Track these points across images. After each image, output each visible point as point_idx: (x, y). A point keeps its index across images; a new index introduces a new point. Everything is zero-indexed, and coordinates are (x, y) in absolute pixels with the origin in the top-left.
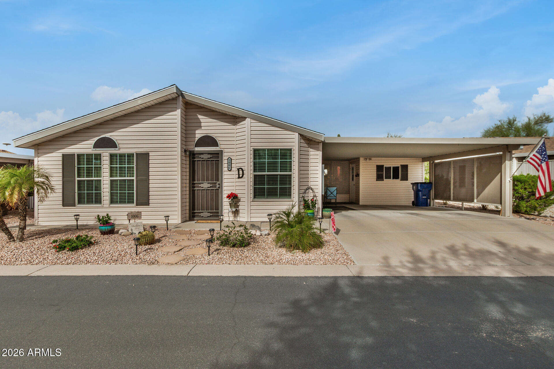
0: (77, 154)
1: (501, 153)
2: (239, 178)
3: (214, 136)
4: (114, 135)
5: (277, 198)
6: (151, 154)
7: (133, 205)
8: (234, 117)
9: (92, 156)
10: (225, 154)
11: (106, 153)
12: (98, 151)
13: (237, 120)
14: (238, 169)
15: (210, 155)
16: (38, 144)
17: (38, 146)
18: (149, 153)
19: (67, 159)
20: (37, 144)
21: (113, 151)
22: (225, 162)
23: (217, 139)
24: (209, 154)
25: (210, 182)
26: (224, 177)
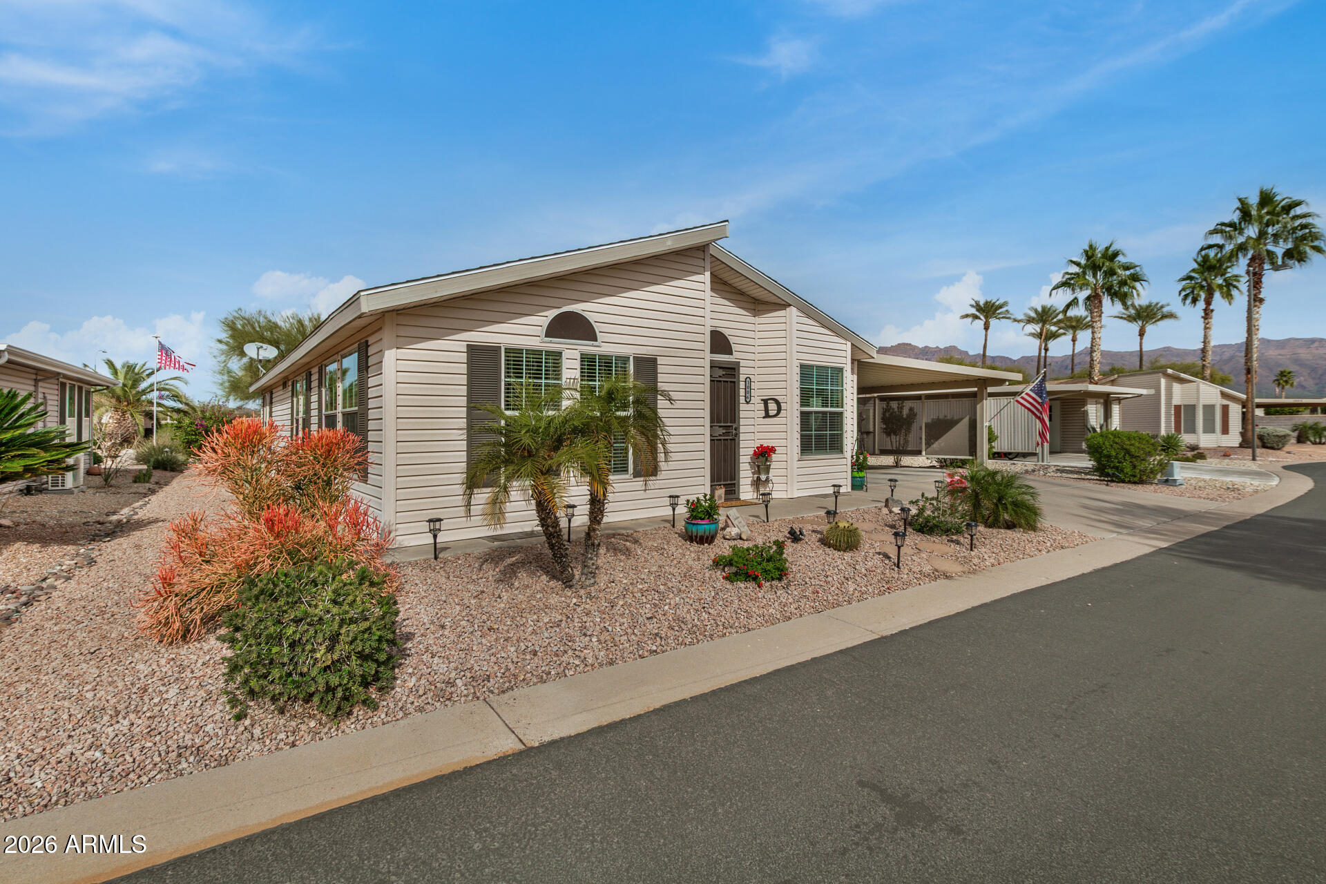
0: (506, 349)
1: (976, 389)
2: (767, 416)
3: (726, 332)
4: (590, 309)
5: (827, 454)
6: (660, 361)
7: (627, 476)
8: (753, 301)
9: (540, 357)
10: (742, 370)
11: (571, 354)
12: (555, 344)
13: (761, 307)
14: (765, 402)
15: (721, 370)
16: (398, 310)
17: (397, 314)
18: (656, 359)
19: (480, 358)
20: (393, 310)
21: (588, 347)
22: (742, 385)
23: (732, 340)
24: (720, 368)
25: (722, 424)
26: (742, 414)
